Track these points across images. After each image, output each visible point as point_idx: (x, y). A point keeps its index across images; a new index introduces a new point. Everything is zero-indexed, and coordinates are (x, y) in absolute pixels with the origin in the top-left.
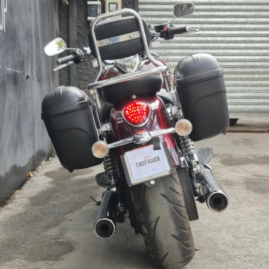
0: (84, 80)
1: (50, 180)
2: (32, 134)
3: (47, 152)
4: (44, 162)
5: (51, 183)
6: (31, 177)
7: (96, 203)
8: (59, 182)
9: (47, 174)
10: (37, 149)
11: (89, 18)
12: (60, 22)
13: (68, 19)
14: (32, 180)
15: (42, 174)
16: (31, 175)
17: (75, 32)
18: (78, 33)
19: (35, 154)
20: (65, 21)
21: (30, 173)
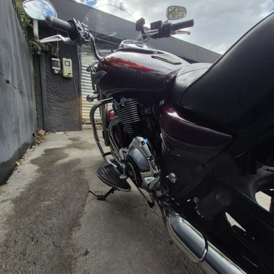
0: (52, 102)
1: (36, 167)
2: (17, 131)
3: (30, 143)
4: (29, 150)
5: (38, 171)
6: (17, 166)
7: (96, 197)
8: (45, 169)
9: (33, 162)
10: (22, 142)
11: (53, 68)
12: (34, 68)
13: (40, 67)
14: (18, 170)
15: (28, 161)
16: (18, 164)
17: (45, 75)
18: (46, 76)
19: (20, 147)
20: (38, 68)
21: (17, 162)
